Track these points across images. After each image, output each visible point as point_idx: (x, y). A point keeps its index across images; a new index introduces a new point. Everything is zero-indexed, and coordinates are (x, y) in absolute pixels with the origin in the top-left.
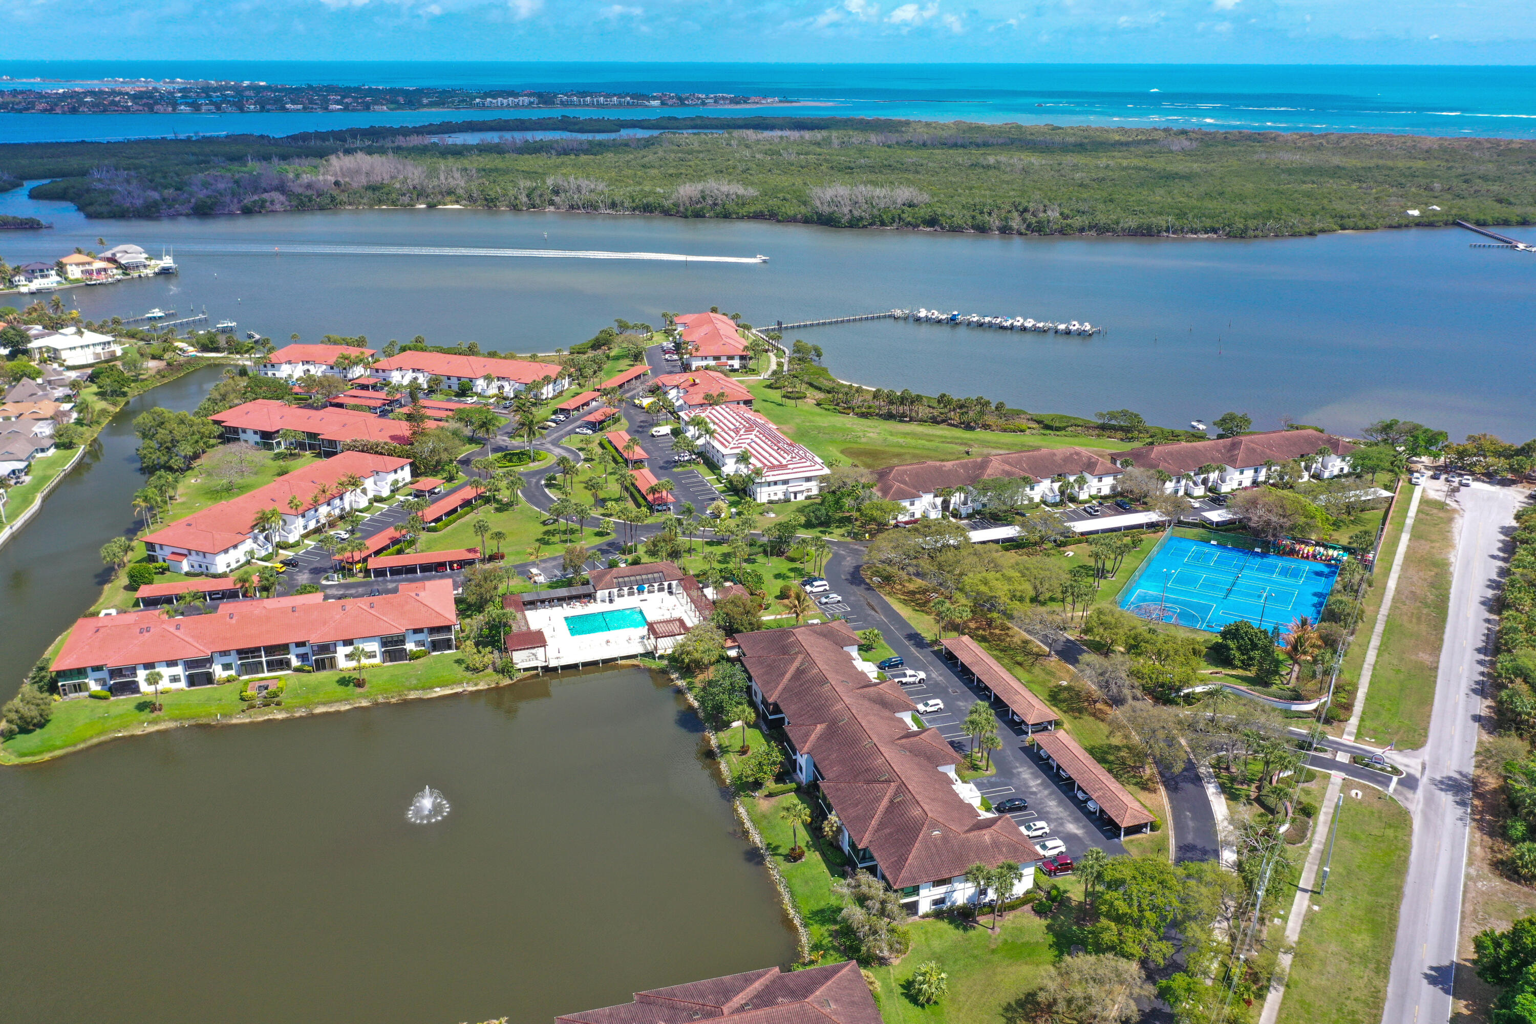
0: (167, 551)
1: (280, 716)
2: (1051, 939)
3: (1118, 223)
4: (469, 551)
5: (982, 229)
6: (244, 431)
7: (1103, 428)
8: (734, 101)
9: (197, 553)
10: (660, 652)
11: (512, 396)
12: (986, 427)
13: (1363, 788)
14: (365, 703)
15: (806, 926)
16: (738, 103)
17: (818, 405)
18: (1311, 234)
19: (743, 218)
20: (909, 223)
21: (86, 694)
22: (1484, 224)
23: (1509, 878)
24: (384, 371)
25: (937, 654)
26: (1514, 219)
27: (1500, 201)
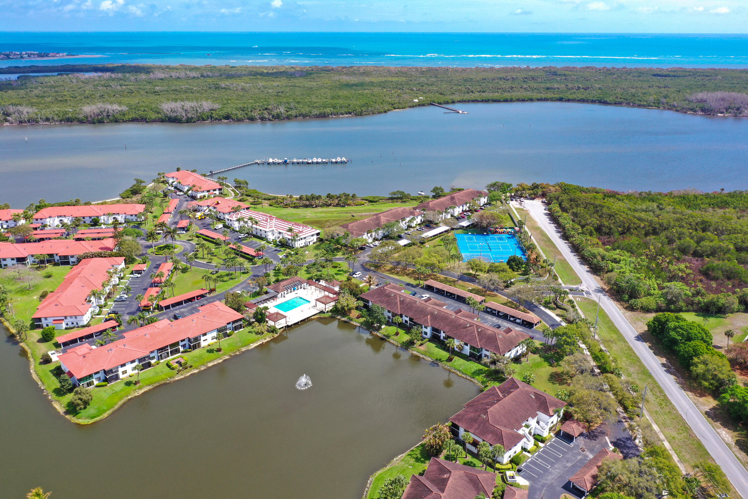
0: (50, 320)
1: (196, 371)
2: (543, 359)
3: (311, 113)
4: (202, 289)
5: (252, 119)
6: (4, 260)
7: (392, 199)
8: (40, 55)
9: (71, 317)
10: (327, 310)
11: (123, 222)
12: (349, 205)
13: (579, 297)
14: (227, 357)
15: (473, 378)
16: (42, 56)
17: (271, 205)
18: (385, 112)
19: (126, 121)
20: (216, 119)
21: (93, 386)
22: (441, 104)
23: (631, 311)
24: (41, 219)
25: (422, 288)
26: (450, 101)
27: (441, 94)
